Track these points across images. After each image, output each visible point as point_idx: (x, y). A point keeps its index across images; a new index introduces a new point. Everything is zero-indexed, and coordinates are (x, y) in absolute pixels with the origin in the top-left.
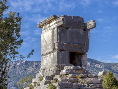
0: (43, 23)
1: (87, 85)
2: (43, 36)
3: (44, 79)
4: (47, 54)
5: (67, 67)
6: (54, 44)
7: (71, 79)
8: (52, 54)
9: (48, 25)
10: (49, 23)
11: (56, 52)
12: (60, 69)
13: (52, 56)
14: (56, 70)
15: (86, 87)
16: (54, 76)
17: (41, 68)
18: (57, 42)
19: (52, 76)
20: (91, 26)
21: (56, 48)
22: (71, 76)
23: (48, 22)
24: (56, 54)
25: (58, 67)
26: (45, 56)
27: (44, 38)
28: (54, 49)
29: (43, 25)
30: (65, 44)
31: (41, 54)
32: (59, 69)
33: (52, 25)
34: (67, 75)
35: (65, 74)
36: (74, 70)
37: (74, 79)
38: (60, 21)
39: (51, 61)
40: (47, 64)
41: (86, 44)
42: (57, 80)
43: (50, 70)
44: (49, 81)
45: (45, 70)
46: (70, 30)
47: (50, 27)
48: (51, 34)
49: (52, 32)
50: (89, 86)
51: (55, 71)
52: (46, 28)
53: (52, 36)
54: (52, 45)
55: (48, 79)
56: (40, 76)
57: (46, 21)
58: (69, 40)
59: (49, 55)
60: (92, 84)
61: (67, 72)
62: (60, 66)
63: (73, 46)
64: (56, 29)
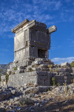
0: (17, 28)
1: (57, 73)
2: (16, 38)
3: (19, 69)
4: (20, 50)
5: (38, 59)
6: (27, 42)
7: (44, 68)
8: (25, 49)
9: (21, 29)
10: (21, 28)
11: (28, 48)
12: (32, 61)
13: (24, 51)
14: (29, 62)
15: (56, 75)
16: (26, 66)
17: (14, 61)
18: (29, 40)
19: (25, 66)
20: (53, 29)
21: (29, 44)
22: (42, 66)
23: (21, 26)
24: (29, 49)
25: (30, 59)
26: (17, 52)
27: (17, 39)
28: (26, 45)
29: (16, 30)
30: (35, 41)
31: (14, 51)
32: (30, 61)
33: (25, 28)
34: (38, 66)
35: (37, 65)
36: (43, 62)
37: (46, 69)
38: (32, 23)
39: (23, 55)
40: (20, 57)
41: (48, 43)
42: (31, 69)
43: (23, 61)
44: (23, 70)
45: (17, 62)
46: (38, 32)
47: (22, 30)
48: (23, 35)
49: (25, 33)
50: (58, 74)
51: (27, 62)
52: (19, 32)
53: (25, 36)
54: (25, 42)
55: (22, 69)
56: (14, 67)
57: (19, 26)
58: (37, 39)
59: (21, 51)
60: (61, 73)
61: (38, 63)
62: (32, 58)
63: (40, 44)
64: (28, 30)
